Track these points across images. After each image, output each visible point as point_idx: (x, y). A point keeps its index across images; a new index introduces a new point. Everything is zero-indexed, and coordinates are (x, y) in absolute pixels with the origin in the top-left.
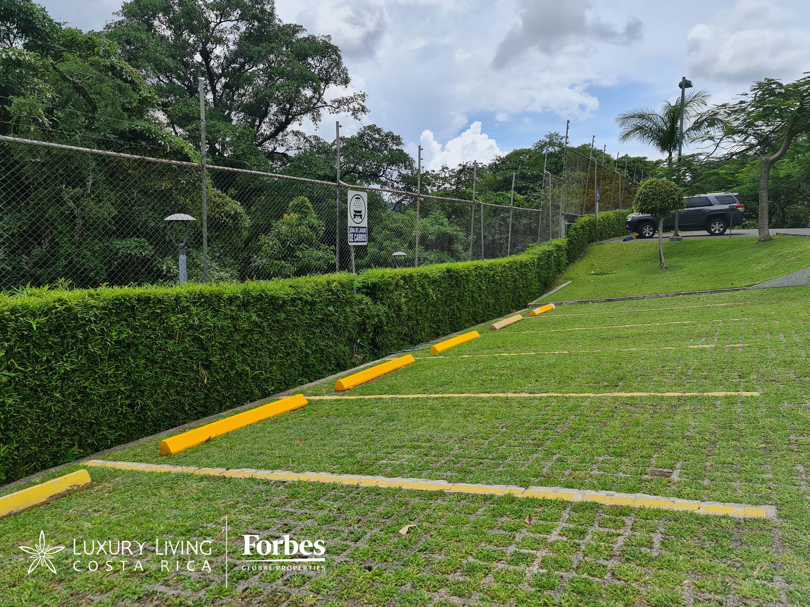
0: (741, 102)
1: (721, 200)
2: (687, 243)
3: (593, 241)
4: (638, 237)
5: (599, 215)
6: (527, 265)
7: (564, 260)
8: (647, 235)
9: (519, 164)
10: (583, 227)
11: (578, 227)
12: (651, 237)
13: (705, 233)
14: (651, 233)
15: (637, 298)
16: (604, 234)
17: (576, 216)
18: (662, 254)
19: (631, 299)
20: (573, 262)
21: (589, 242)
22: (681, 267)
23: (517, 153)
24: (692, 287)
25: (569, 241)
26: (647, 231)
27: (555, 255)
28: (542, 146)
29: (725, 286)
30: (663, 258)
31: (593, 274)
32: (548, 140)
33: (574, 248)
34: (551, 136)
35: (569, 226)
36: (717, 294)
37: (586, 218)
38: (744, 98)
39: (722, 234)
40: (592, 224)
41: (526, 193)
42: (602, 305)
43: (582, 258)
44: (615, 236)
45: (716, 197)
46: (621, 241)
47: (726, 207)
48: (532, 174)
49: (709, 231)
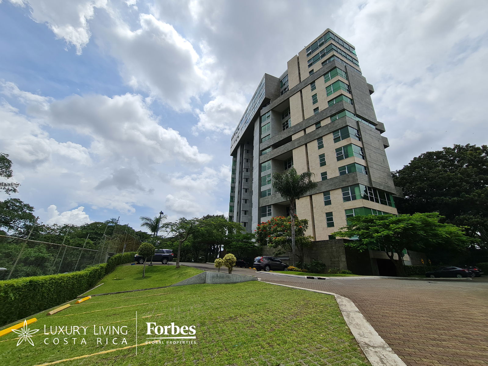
0: (176, 223)
1: (167, 252)
2: (154, 267)
3: (118, 264)
4: (137, 264)
5: (124, 254)
6: (83, 276)
7: (103, 273)
8: (141, 263)
9: (95, 228)
10: (115, 259)
11: (113, 258)
12: (142, 264)
13: (161, 263)
14: (143, 262)
15: (130, 292)
16: (124, 262)
17: (114, 254)
18: (144, 272)
19: (127, 292)
20: (107, 274)
21: (117, 265)
22: (150, 277)
23: (96, 223)
24: (152, 286)
25: (108, 264)
26: (141, 261)
27: (99, 271)
28: (108, 222)
29: (163, 285)
30: (144, 273)
31: (115, 280)
32: (111, 221)
33: (109, 267)
34: (113, 219)
35: (109, 258)
36: (160, 289)
37: (118, 255)
38: (177, 222)
39: (166, 264)
40: (120, 257)
41: (95, 240)
42: (114, 295)
43: (112, 272)
44: (128, 262)
45: (166, 251)
46: (130, 265)
47: (168, 254)
48: (100, 233)
49: (162, 263)
